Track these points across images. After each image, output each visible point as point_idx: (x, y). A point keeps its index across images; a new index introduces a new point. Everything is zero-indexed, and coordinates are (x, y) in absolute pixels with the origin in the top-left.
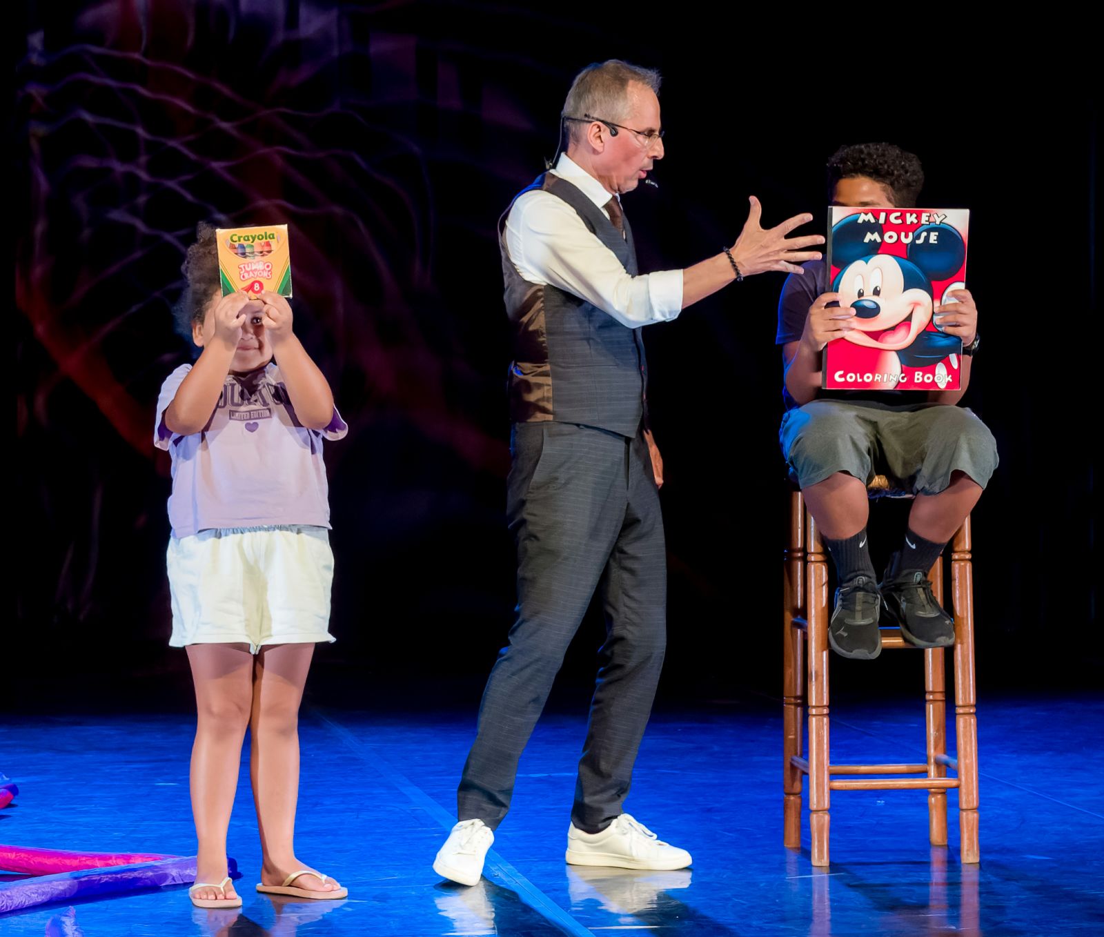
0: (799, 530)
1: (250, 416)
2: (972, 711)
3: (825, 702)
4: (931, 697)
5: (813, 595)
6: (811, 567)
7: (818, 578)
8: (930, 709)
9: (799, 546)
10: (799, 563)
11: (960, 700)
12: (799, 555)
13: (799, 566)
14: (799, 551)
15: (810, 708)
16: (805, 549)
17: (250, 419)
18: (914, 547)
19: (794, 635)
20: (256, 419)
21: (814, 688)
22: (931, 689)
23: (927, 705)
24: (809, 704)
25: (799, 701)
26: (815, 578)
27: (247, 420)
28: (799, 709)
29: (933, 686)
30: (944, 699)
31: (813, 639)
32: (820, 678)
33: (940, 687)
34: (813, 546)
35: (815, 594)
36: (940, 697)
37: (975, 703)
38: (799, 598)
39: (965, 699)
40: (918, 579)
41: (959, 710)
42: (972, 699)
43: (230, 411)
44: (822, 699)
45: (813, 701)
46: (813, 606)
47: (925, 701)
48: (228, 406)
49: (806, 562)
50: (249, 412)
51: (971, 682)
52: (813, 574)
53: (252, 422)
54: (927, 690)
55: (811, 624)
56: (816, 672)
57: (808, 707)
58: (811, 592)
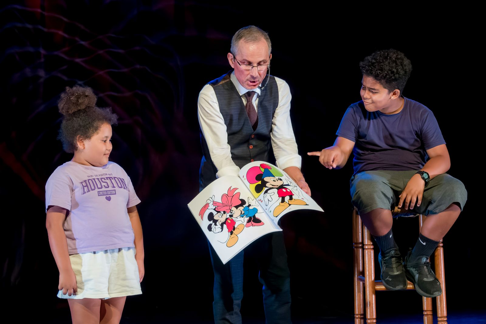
0: (360, 233)
1: (107, 193)
2: (445, 319)
3: (374, 317)
4: (426, 313)
5: (367, 265)
6: (366, 252)
7: (369, 257)
8: (425, 318)
9: (360, 241)
10: (360, 249)
11: (439, 314)
12: (360, 245)
13: (360, 251)
14: (360, 243)
15: (367, 320)
16: (363, 243)
17: (107, 195)
18: (424, 244)
19: (359, 284)
20: (110, 195)
21: (369, 310)
22: (426, 309)
23: (424, 317)
24: (367, 318)
25: (362, 316)
26: (368, 256)
27: (106, 195)
28: (362, 320)
29: (427, 308)
30: (432, 314)
31: (368, 286)
32: (371, 305)
33: (430, 308)
34: (367, 241)
35: (368, 264)
36: (430, 313)
37: (446, 316)
38: (361, 266)
39: (442, 314)
40: (424, 261)
41: (439, 319)
42: (445, 313)
43: (98, 192)
44: (373, 315)
45: (368, 316)
46: (367, 270)
47: (423, 315)
48: (96, 189)
49: (363, 249)
50: (106, 191)
51: (445, 306)
52: (367, 255)
53: (108, 196)
54: (424, 309)
55: (366, 279)
56: (369, 302)
57: (366, 319)
58: (366, 264)
